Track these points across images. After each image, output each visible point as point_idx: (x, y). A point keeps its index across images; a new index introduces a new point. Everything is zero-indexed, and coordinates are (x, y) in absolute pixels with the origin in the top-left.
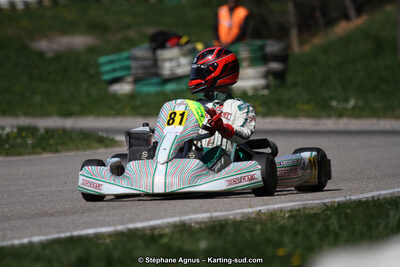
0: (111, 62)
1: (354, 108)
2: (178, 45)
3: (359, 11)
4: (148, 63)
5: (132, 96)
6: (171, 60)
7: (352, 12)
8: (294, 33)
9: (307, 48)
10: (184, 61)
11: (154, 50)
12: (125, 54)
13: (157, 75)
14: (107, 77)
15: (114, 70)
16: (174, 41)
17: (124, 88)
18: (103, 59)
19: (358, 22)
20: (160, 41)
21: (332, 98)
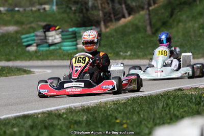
0: (27, 38)
1: (130, 55)
2: (55, 30)
3: (130, 14)
4: (42, 38)
5: (36, 52)
6: (52, 36)
7: (126, 15)
8: (102, 23)
9: (108, 30)
10: (57, 37)
11: (45, 32)
12: (32, 34)
13: (47, 43)
14: (25, 44)
15: (28, 41)
16: (53, 28)
17: (33, 48)
18: (23, 36)
19: (129, 19)
20: (47, 28)
21: (120, 52)
